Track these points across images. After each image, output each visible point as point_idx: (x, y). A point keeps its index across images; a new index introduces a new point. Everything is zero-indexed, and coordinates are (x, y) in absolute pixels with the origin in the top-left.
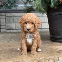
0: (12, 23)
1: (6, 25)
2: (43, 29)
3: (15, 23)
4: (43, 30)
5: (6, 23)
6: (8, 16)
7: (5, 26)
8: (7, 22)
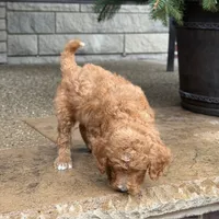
0: (27, 34)
1: (6, 41)
2: (128, 54)
3: (38, 34)
4: (128, 58)
5: (9, 33)
6: (14, 11)
7: (4, 44)
8: (11, 31)
